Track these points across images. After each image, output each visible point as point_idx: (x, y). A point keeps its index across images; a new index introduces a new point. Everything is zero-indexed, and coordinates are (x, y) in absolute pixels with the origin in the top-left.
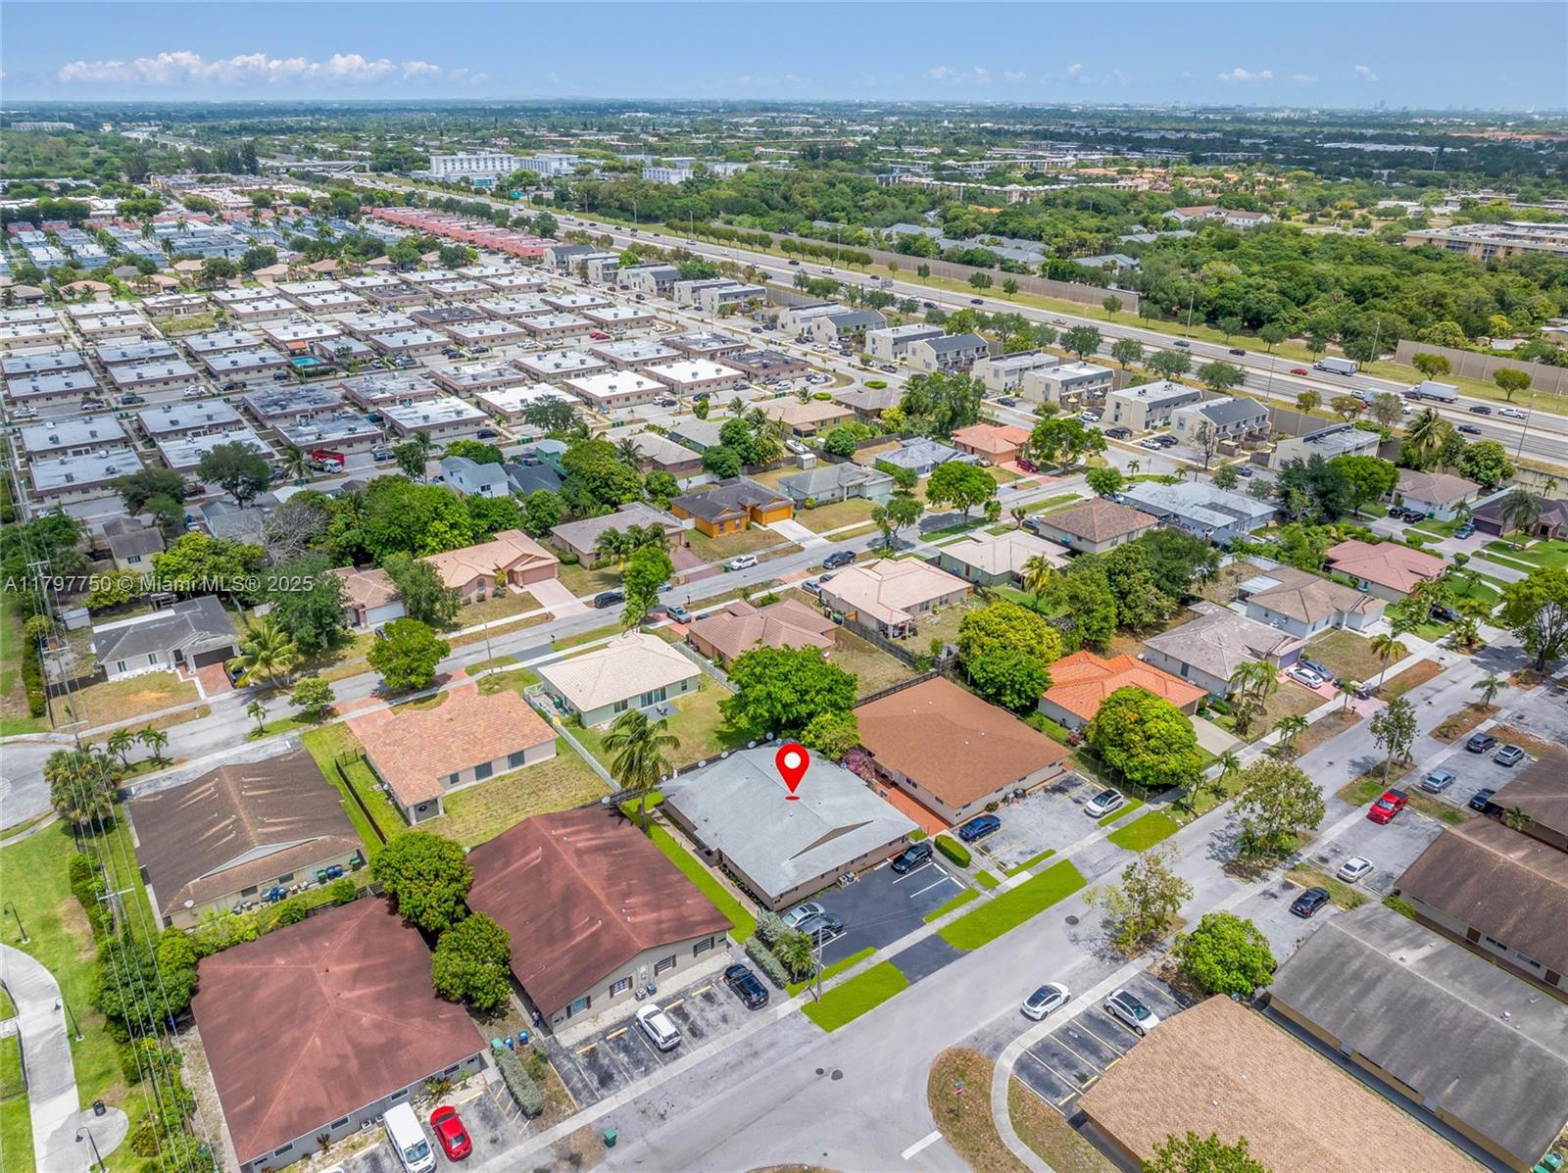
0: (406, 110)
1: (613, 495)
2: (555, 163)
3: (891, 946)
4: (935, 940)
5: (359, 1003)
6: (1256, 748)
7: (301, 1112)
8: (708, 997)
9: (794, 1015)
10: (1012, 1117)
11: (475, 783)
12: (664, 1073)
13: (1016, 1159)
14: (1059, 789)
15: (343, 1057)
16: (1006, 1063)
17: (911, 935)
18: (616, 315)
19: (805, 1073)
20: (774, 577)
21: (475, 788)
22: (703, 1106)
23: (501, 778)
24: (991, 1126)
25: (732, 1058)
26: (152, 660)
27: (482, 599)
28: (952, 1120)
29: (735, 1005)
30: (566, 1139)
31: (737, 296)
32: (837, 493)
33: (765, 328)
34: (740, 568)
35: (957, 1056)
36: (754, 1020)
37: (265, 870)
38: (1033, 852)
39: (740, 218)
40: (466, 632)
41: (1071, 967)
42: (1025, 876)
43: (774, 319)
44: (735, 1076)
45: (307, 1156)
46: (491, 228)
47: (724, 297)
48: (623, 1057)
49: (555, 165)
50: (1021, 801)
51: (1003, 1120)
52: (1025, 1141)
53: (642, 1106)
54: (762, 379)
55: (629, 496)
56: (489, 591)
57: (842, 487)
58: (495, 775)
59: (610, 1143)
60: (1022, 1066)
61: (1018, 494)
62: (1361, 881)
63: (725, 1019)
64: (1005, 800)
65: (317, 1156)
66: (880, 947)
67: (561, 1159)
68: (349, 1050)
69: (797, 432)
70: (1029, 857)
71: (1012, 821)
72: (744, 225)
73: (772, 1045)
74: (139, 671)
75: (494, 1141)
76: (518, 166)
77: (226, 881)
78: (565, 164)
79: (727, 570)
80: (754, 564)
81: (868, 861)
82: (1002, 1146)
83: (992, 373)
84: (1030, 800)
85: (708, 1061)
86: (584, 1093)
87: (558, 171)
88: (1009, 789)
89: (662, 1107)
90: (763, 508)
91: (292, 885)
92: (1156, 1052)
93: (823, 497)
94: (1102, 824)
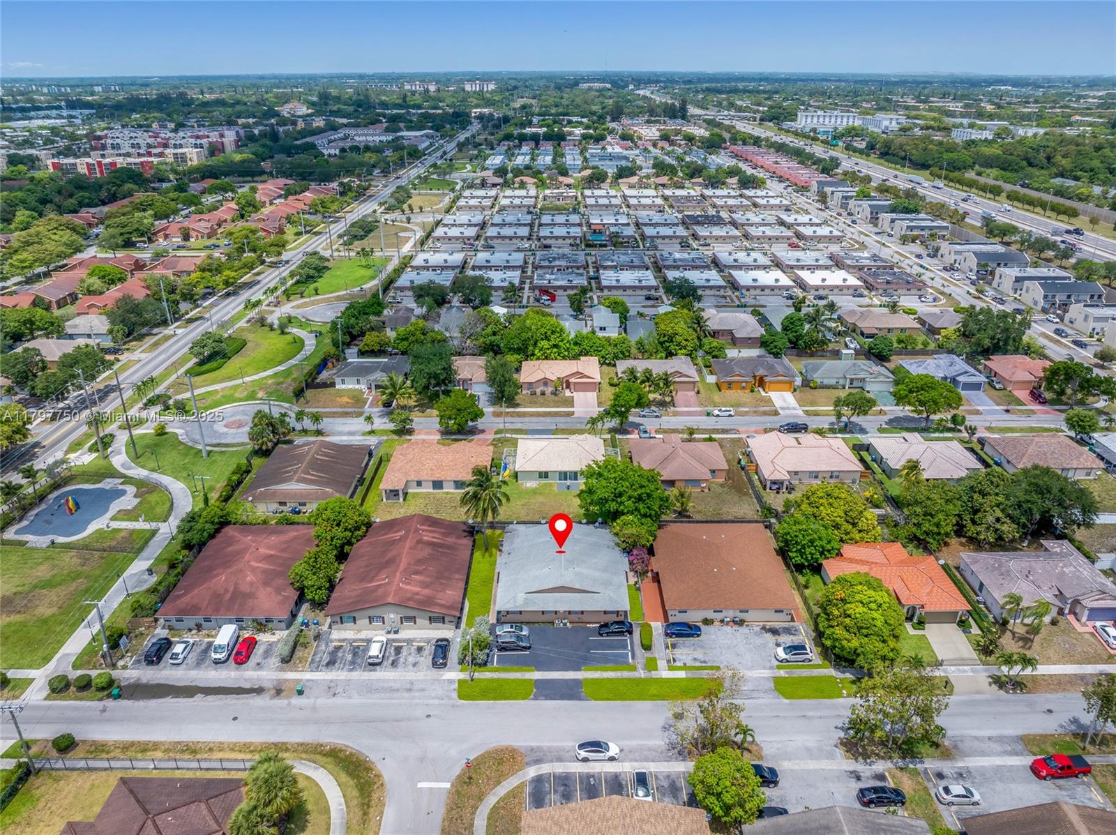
0: (827, 80)
1: (673, 347)
2: (887, 123)
3: (546, 673)
4: (578, 683)
5: (253, 570)
6: (986, 671)
7: (193, 606)
8: (420, 649)
9: (451, 681)
10: (498, 802)
11: (431, 490)
12: (360, 675)
13: (472, 825)
14: (775, 632)
15: (227, 591)
16: (532, 772)
17: (565, 673)
18: (815, 232)
19: (419, 713)
20: (736, 427)
21: (430, 493)
22: (357, 700)
23: (447, 493)
24: (481, 800)
25: (397, 685)
26: (358, 382)
27: (543, 394)
28: (465, 783)
29: (426, 659)
30: (286, 680)
31: (923, 229)
32: (841, 382)
33: (929, 255)
34: (718, 416)
35: (510, 751)
36: (429, 672)
37: (293, 495)
38: (705, 662)
39: (988, 171)
40: (518, 410)
41: (642, 742)
42: (681, 674)
43: (937, 249)
44: (387, 695)
45: (190, 630)
46: (794, 164)
47: (911, 228)
48: (349, 657)
49: (886, 123)
50: (736, 627)
51: (491, 800)
52: (489, 819)
53: (332, 684)
54: (881, 291)
55: (684, 351)
56: (549, 390)
57: (845, 378)
58: (444, 490)
59: (300, 693)
60: (539, 780)
61: (1007, 417)
62: (953, 808)
63: (415, 665)
64: (722, 621)
65: (194, 632)
66: (538, 670)
67: (275, 688)
68: (231, 589)
69: (862, 334)
70: (698, 664)
71: (713, 637)
72: (990, 177)
73: (423, 690)
74: (351, 387)
75: (258, 664)
76: (860, 122)
77: (274, 494)
78: (894, 122)
79: (708, 414)
80: (730, 416)
81: (585, 618)
82: (474, 813)
83: (1083, 317)
84: (744, 630)
85: (384, 681)
86: (316, 665)
87: (887, 128)
88: (729, 614)
89: (339, 690)
90: (767, 379)
91: (303, 509)
92: (595, 812)
93: (826, 382)
94: (778, 667)
